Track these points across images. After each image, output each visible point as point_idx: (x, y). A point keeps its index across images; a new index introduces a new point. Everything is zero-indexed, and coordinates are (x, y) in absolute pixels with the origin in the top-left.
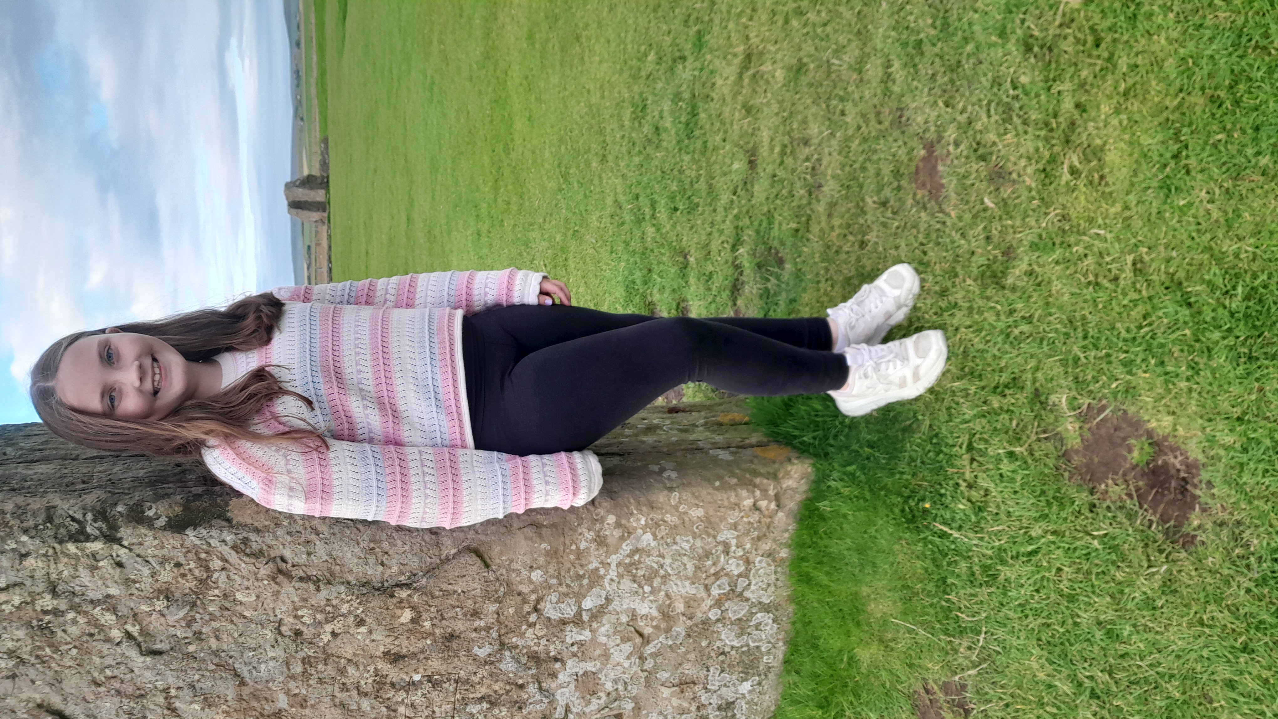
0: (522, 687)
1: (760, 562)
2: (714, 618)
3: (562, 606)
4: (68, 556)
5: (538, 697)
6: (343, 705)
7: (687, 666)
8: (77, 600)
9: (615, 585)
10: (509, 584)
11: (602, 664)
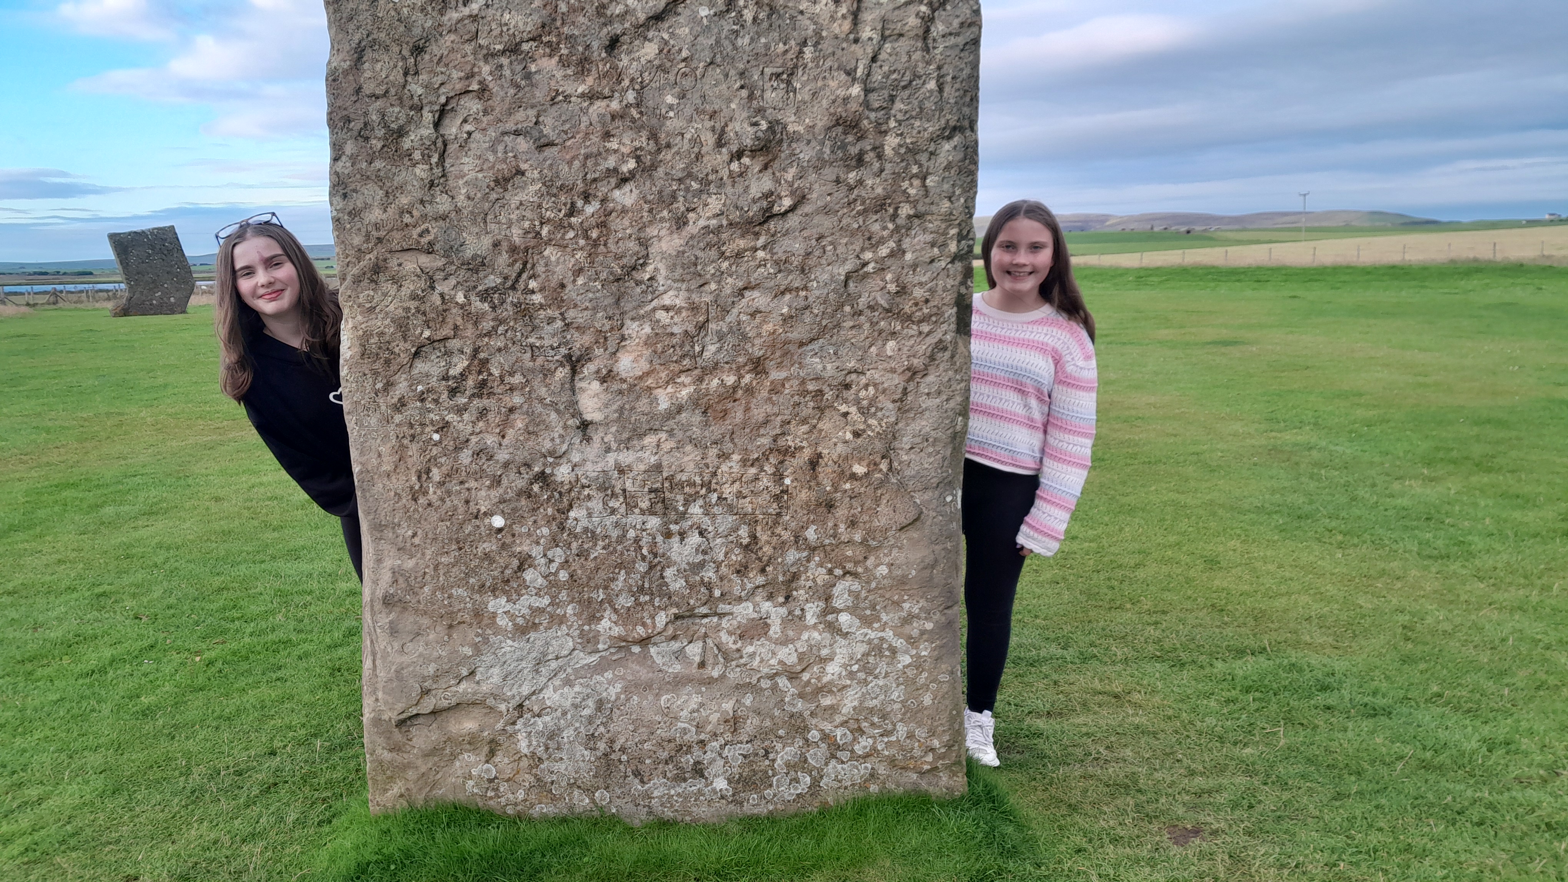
0: (763, 571)
1: (866, 768)
2: (809, 736)
3: (846, 596)
4: (947, 228)
5: (749, 586)
6: (766, 422)
7: (756, 721)
8: (903, 231)
9: (860, 638)
10: (877, 548)
11: (777, 639)
